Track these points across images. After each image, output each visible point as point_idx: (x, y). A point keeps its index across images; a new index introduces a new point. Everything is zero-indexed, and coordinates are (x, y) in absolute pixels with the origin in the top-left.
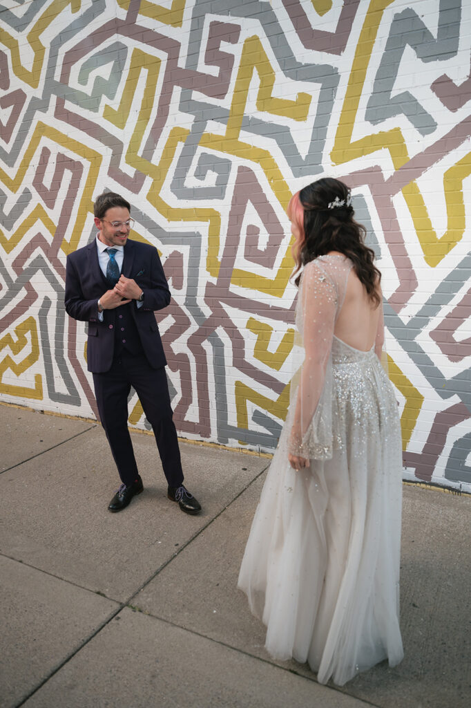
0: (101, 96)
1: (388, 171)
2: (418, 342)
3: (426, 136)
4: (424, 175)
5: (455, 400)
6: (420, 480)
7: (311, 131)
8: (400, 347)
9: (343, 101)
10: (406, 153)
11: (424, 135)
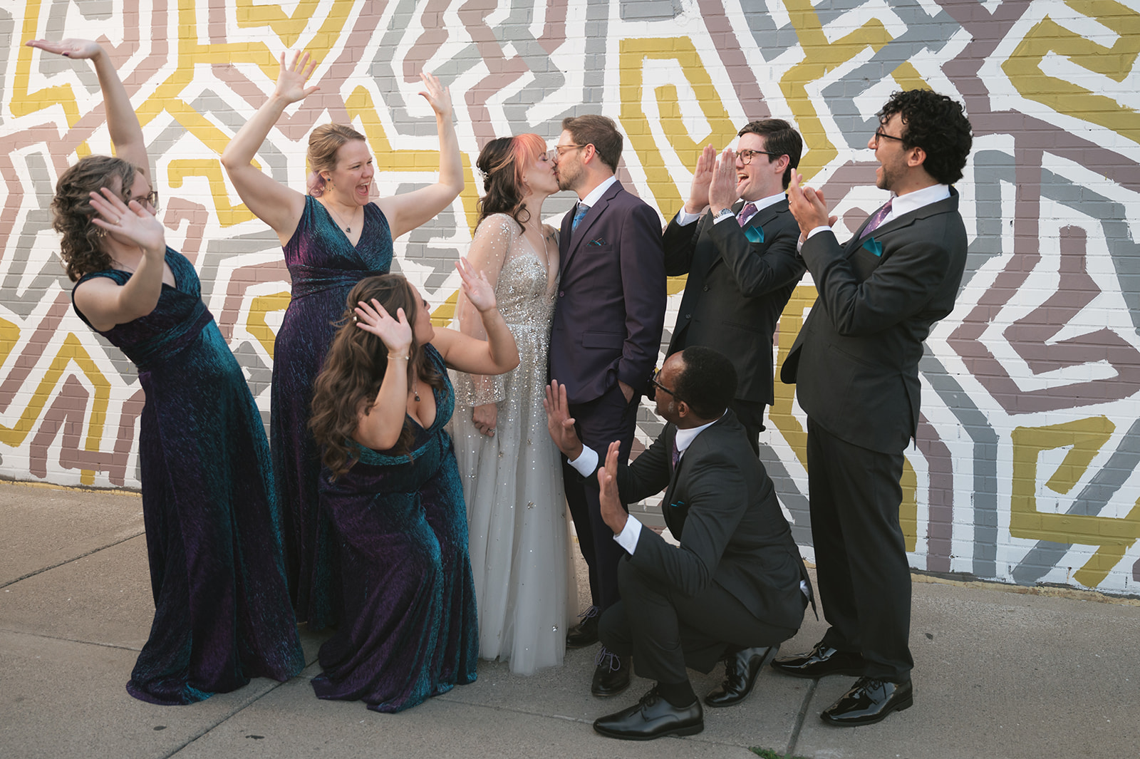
1: (63, 130)
3: (93, 95)
4: (93, 135)
6: (114, 486)
9: (18, 48)
10: (78, 112)
11: (91, 94)
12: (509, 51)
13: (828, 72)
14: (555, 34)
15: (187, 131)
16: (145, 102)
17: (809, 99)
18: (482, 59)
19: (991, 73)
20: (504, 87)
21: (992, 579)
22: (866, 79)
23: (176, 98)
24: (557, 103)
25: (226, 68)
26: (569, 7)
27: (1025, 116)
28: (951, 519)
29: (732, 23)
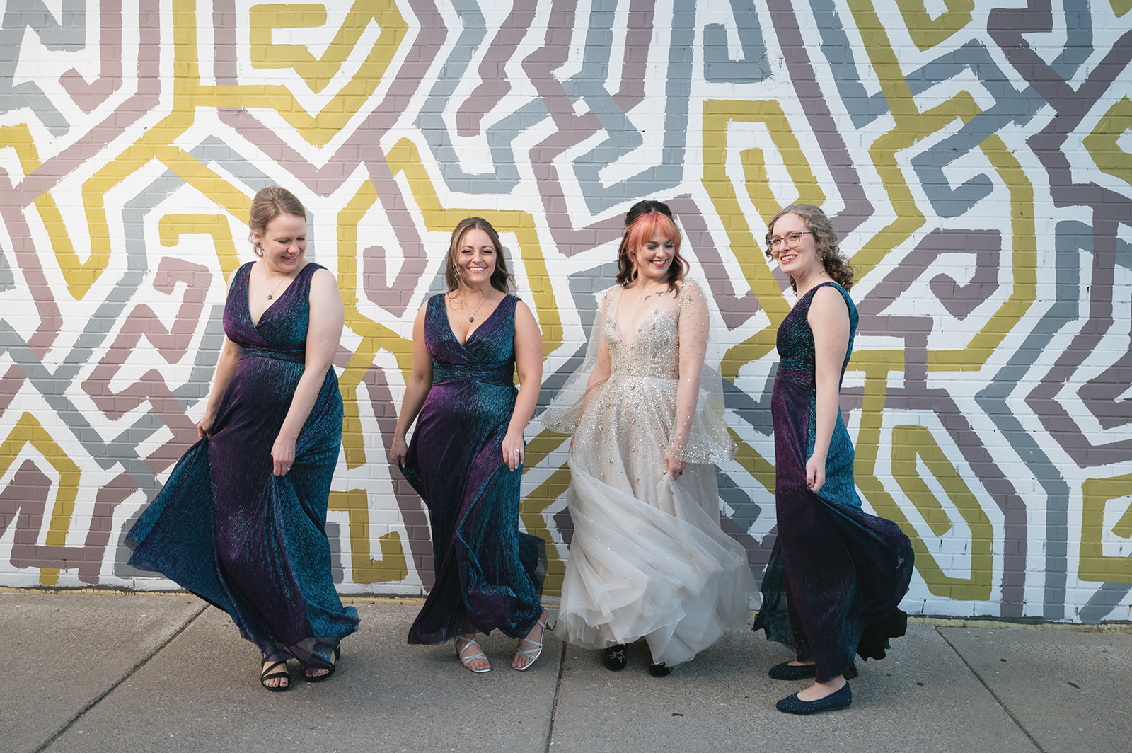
1: (16, 176)
2: (69, 397)
3: (58, 137)
4: (59, 184)
5: (118, 469)
6: (85, 585)
8: (47, 405)
10: (37, 157)
11: (55, 136)
12: (581, 107)
13: (918, 142)
14: (632, 91)
15: (185, 182)
16: (129, 148)
17: (898, 167)
18: (550, 114)
19: (1073, 148)
20: (574, 145)
21: (1061, 621)
22: (955, 149)
23: (170, 145)
24: (633, 163)
25: (236, 113)
26: (648, 64)
27: (1103, 189)
28: (1024, 567)
29: (823, 89)
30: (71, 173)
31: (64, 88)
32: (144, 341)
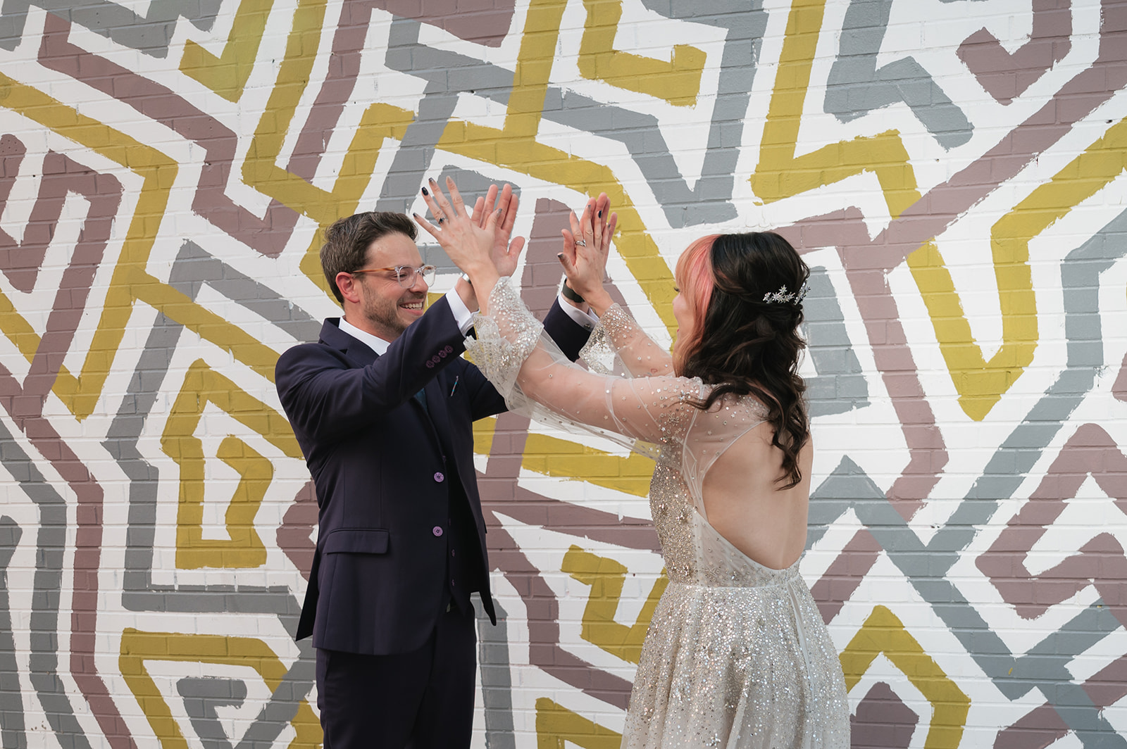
0: (175, 20)
1: (877, 219)
2: (952, 581)
3: (952, 149)
4: (951, 229)
5: (1035, 699)
7: (707, 127)
8: (916, 595)
9: (775, 68)
10: (913, 184)
11: (947, 149)
16: (1079, 158)
30: (972, 209)
31: (965, 64)
32: (1090, 485)
